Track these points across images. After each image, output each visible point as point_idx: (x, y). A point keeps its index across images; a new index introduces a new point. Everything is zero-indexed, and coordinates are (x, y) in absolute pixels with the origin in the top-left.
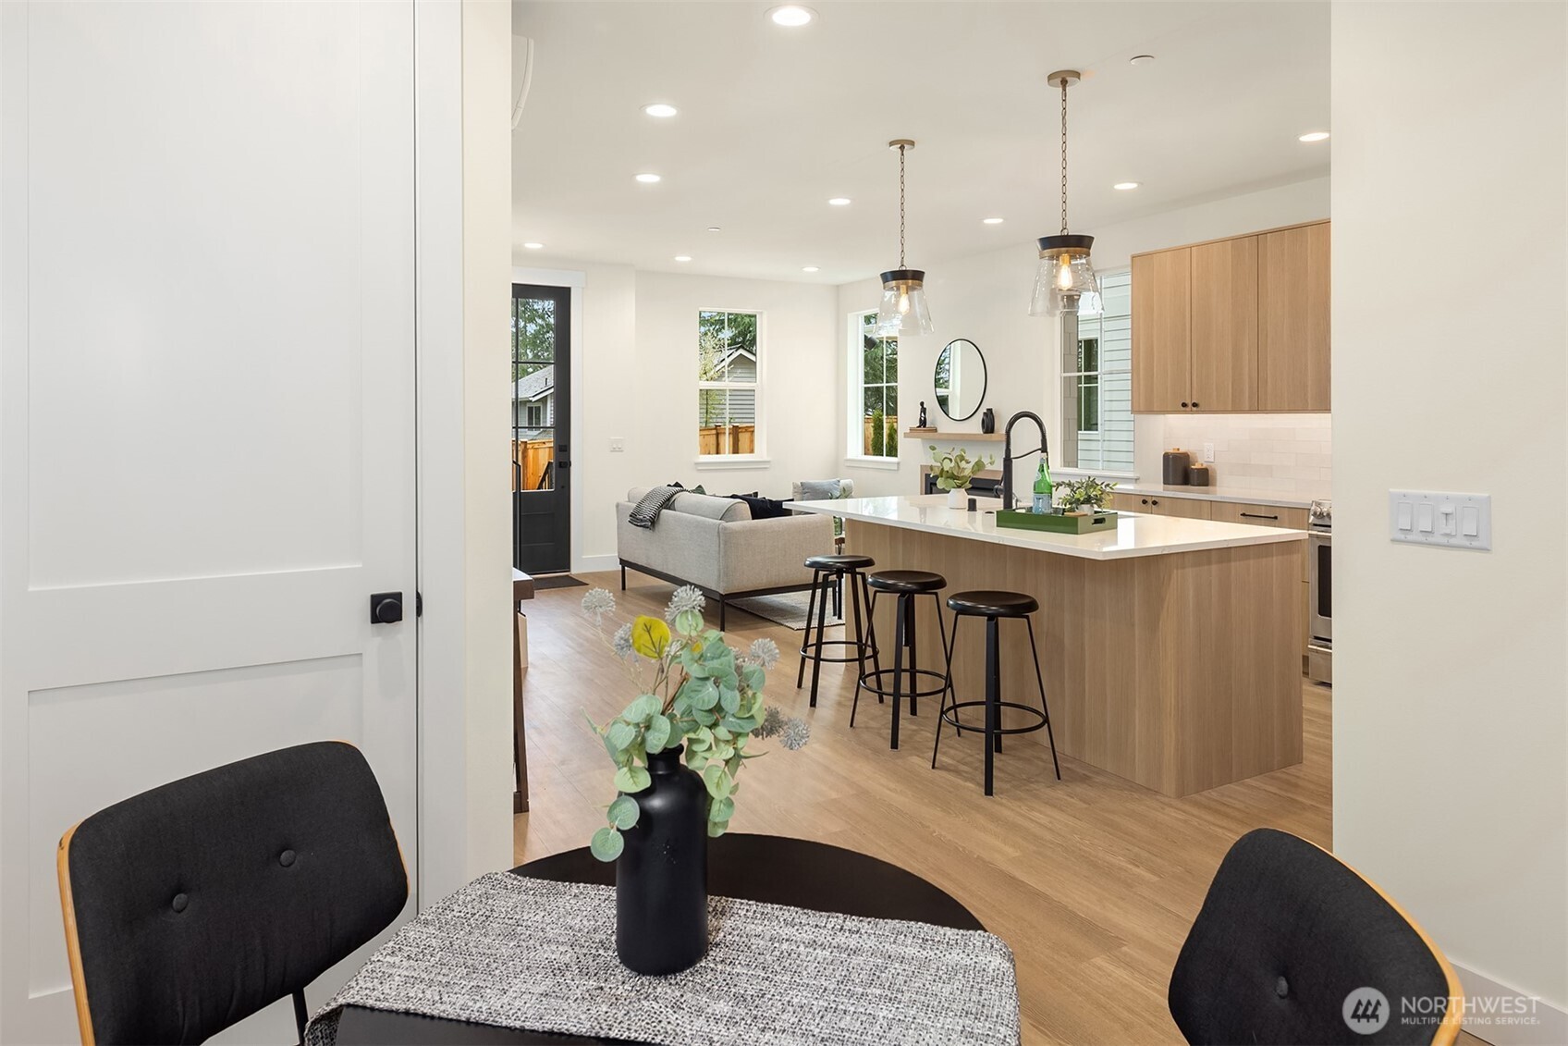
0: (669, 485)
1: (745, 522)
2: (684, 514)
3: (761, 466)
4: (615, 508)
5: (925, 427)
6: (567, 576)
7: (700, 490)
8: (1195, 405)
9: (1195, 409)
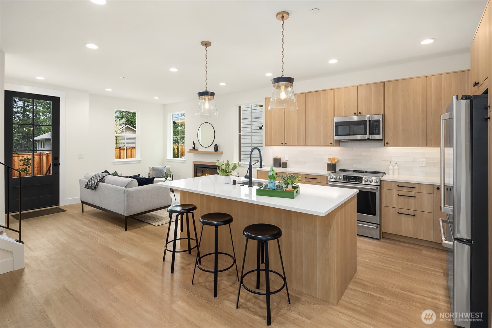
0: (102, 172)
1: (136, 187)
2: (109, 185)
3: (138, 162)
4: (79, 181)
5: (194, 149)
6: (58, 207)
7: (115, 174)
8: (286, 144)
9: (285, 145)
